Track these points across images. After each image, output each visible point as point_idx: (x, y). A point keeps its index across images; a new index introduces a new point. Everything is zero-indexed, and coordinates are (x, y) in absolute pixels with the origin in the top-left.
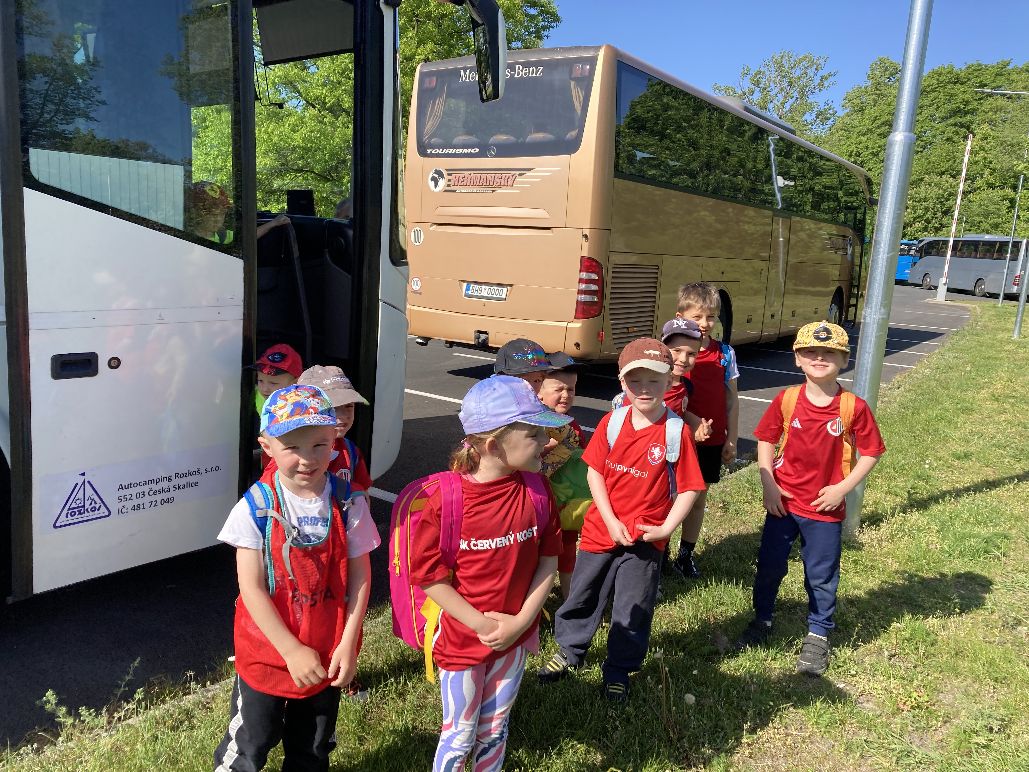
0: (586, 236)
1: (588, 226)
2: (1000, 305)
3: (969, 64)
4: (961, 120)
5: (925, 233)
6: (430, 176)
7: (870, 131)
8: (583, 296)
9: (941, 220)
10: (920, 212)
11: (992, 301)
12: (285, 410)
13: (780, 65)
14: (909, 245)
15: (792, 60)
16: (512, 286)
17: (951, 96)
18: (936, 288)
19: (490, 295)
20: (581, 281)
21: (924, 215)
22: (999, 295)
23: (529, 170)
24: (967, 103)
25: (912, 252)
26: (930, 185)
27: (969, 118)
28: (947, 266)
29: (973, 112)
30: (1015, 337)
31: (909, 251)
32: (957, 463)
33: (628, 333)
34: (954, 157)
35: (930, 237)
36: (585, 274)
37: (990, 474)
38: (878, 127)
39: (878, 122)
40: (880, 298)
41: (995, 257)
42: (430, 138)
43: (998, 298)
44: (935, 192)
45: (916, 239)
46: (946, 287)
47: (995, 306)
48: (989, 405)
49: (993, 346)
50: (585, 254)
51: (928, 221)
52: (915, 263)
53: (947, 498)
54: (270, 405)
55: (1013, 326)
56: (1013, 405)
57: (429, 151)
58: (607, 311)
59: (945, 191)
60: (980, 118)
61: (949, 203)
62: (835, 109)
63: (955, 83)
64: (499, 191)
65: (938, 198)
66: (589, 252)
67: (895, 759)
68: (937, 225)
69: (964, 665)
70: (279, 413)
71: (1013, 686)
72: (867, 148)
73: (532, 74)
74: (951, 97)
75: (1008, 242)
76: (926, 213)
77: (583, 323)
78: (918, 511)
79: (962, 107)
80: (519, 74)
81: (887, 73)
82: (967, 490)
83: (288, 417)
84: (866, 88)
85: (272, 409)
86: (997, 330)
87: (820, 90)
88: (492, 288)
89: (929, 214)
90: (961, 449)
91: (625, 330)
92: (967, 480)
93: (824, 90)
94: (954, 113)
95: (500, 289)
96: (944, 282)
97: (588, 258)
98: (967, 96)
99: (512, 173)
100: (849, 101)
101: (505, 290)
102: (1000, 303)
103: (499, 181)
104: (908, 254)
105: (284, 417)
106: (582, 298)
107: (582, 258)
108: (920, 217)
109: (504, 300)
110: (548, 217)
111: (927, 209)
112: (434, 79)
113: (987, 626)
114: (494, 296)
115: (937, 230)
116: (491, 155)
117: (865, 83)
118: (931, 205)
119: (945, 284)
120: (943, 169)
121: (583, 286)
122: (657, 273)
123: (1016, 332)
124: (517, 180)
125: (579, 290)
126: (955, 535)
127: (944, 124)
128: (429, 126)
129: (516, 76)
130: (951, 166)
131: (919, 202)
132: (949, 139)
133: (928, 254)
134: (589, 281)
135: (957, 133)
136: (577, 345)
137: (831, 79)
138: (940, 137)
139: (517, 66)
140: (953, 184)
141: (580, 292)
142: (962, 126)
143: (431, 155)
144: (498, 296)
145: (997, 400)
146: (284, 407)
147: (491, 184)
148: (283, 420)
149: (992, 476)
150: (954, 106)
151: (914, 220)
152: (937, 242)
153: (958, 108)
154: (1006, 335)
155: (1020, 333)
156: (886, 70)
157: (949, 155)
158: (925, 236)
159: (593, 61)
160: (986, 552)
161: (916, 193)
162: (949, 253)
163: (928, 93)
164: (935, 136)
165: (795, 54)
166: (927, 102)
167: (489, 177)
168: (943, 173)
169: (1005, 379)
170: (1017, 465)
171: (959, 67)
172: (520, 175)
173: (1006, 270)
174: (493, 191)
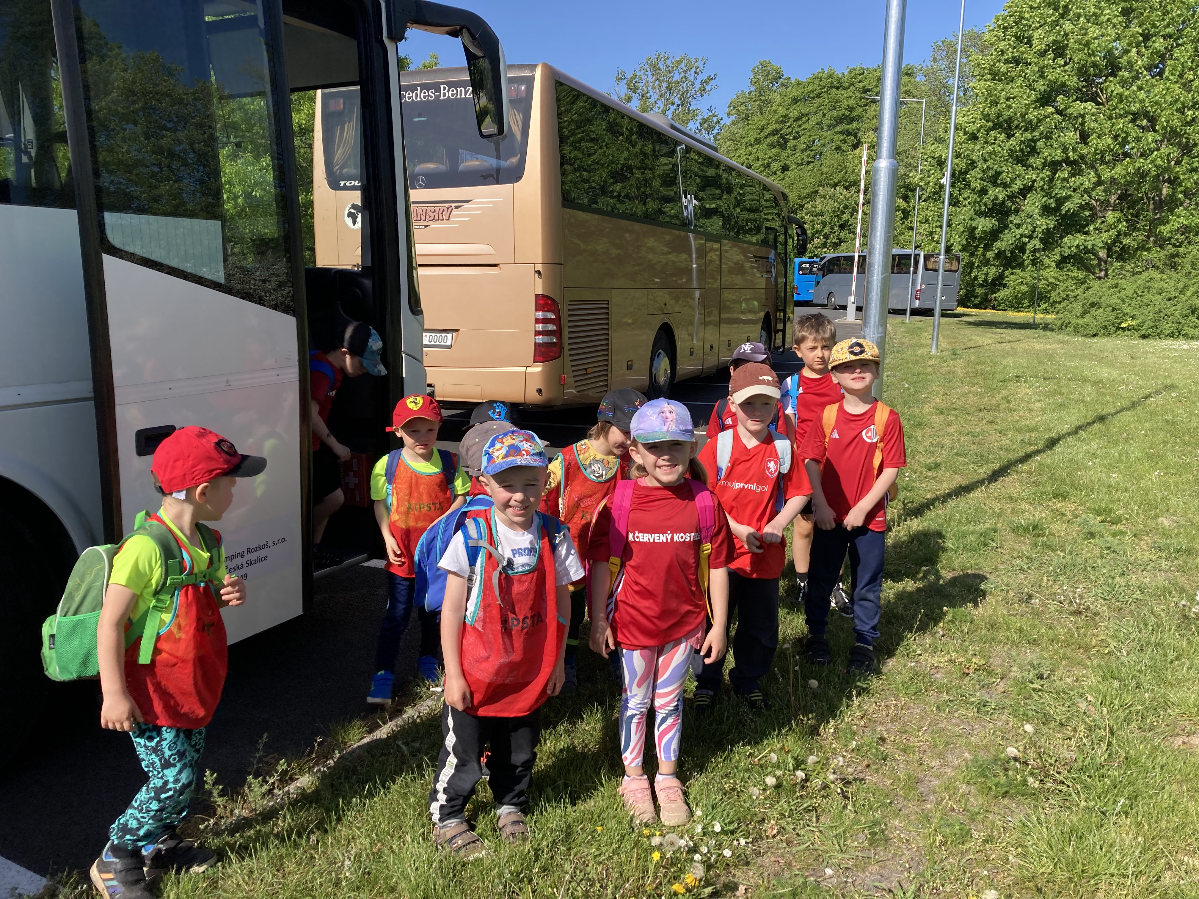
0: (539, 272)
1: (540, 260)
2: (907, 321)
3: (851, 67)
4: (847, 127)
5: (825, 249)
6: (347, 212)
7: (758, 141)
8: (541, 337)
9: (839, 235)
10: (818, 227)
11: (899, 318)
12: (501, 452)
13: (655, 68)
14: (810, 263)
15: (668, 62)
16: (457, 331)
17: (836, 102)
18: (844, 308)
19: (433, 343)
20: (537, 321)
21: (822, 230)
22: (905, 310)
23: (467, 201)
24: (851, 109)
25: (815, 270)
26: (825, 198)
27: (855, 125)
28: (854, 283)
29: (859, 118)
30: (934, 351)
31: (811, 269)
32: (930, 474)
33: (587, 374)
34: (845, 167)
35: (830, 254)
36: (540, 313)
37: (959, 480)
38: (766, 137)
39: (767, 132)
40: (877, 317)
41: (895, 271)
42: (342, 168)
43: (905, 314)
44: (831, 205)
45: (816, 256)
46: (854, 306)
47: (903, 323)
48: (936, 419)
49: (917, 362)
50: (540, 292)
51: (826, 237)
52: (818, 283)
53: (936, 504)
54: (489, 448)
55: (929, 342)
56: (956, 416)
57: (342, 183)
58: (567, 352)
59: (840, 204)
60: (866, 125)
61: (845, 217)
62: (720, 117)
63: (838, 88)
64: (433, 225)
65: (834, 212)
66: (544, 288)
67: (975, 710)
68: (835, 240)
69: (1000, 635)
70: (496, 454)
71: (1044, 645)
72: (758, 159)
73: (461, 95)
74: (835, 104)
75: (911, 255)
76: (824, 227)
77: (543, 366)
78: (916, 517)
79: (847, 113)
80: (444, 95)
81: (770, 77)
82: (949, 495)
83: (503, 458)
84: (750, 93)
85: (491, 450)
86: (915, 345)
87: (702, 96)
88: (433, 335)
89: (827, 229)
90: (930, 461)
91: (584, 372)
92: (945, 488)
93: (706, 95)
94: (840, 120)
95: (443, 335)
96: (853, 300)
97: (543, 296)
98: (852, 102)
99: (447, 205)
100: (734, 107)
101: (449, 336)
102: (908, 318)
103: (432, 215)
104: (811, 273)
105: (500, 458)
106: (540, 339)
107: (537, 296)
108: (817, 232)
109: (450, 347)
110: (494, 252)
111: (824, 224)
112: (342, 101)
113: (1007, 603)
114: (438, 343)
115: (835, 246)
116: (420, 186)
117: (746, 87)
118: (828, 219)
119: (853, 303)
120: (836, 181)
121: (540, 327)
122: (608, 308)
123: (934, 347)
124: (453, 213)
125: (536, 331)
126: (954, 535)
127: (832, 132)
128: (339, 155)
129: (442, 98)
130: (843, 177)
131: (815, 216)
132: (838, 148)
133: (831, 271)
134: (545, 321)
135: (845, 141)
136: (540, 391)
137: (712, 83)
138: (829, 146)
139: (442, 87)
140: (847, 196)
141: (537, 333)
142: (849, 134)
143: (345, 188)
144: (442, 343)
145: (942, 413)
146: (501, 449)
147: (423, 218)
148: (498, 461)
149: (964, 483)
150: (840, 113)
151: (813, 236)
152: (838, 259)
153: (844, 114)
154: (925, 351)
155: (937, 348)
156: (768, 74)
157: (840, 166)
158: (825, 252)
159: (529, 81)
160: (985, 545)
161: (812, 207)
162: (855, 269)
163: (813, 98)
164: (823, 145)
165: (671, 56)
166: (812, 109)
167: (420, 211)
168: (835, 185)
169: (941, 393)
170: (980, 470)
171: (842, 71)
172: (457, 207)
173: (910, 285)
174: (426, 226)
